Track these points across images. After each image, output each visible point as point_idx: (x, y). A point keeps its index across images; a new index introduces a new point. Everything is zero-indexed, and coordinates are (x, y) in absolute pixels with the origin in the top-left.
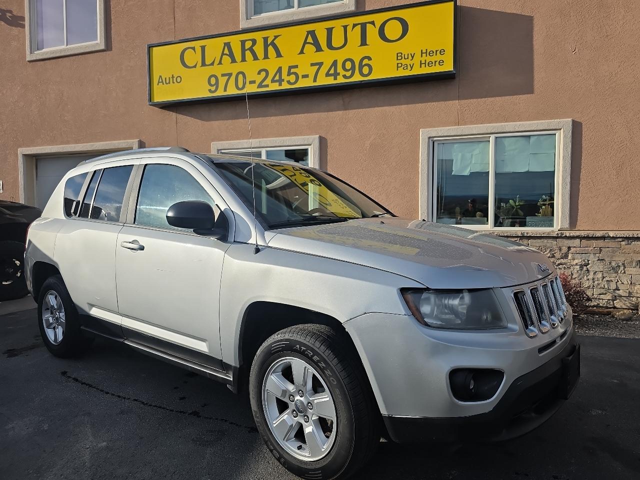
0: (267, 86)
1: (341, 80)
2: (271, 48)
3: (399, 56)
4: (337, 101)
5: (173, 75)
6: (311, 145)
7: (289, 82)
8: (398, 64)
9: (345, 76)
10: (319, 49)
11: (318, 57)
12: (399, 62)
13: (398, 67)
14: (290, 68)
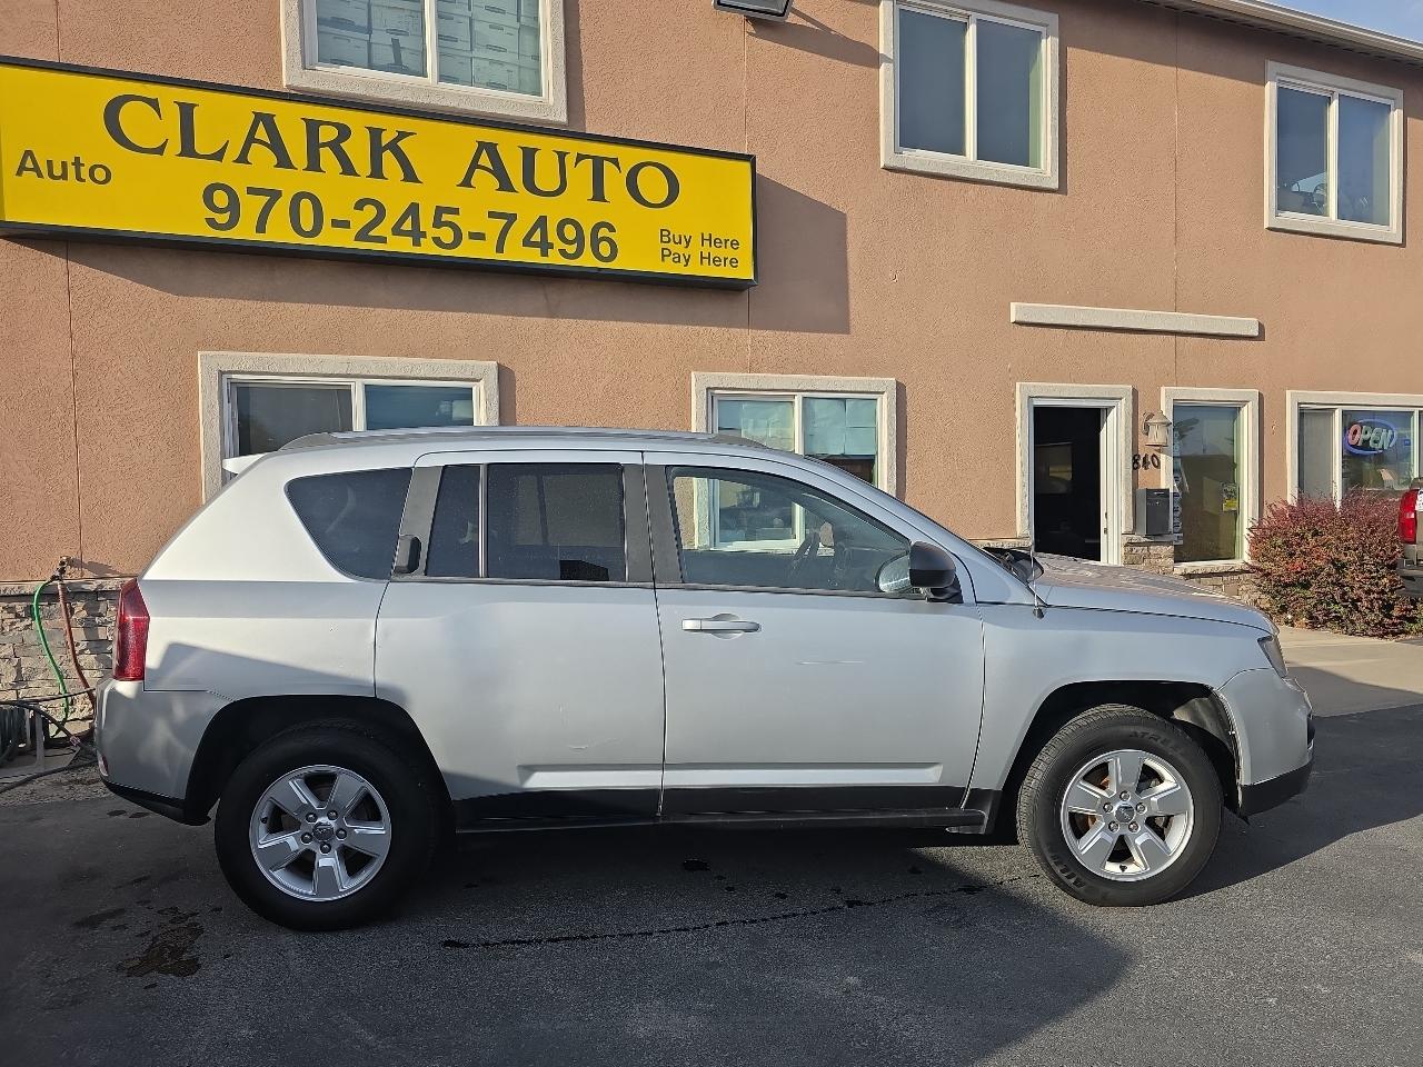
0: (383, 240)
1: (554, 259)
2: (388, 156)
3: (665, 234)
4: (534, 296)
5: (77, 159)
6: (478, 381)
7: (437, 241)
8: (663, 249)
9: (563, 253)
10: (506, 185)
11: (505, 202)
12: (665, 245)
13: (663, 256)
14: (440, 211)
